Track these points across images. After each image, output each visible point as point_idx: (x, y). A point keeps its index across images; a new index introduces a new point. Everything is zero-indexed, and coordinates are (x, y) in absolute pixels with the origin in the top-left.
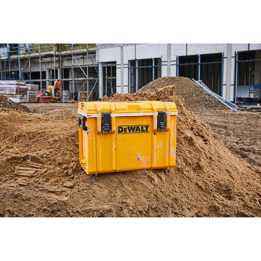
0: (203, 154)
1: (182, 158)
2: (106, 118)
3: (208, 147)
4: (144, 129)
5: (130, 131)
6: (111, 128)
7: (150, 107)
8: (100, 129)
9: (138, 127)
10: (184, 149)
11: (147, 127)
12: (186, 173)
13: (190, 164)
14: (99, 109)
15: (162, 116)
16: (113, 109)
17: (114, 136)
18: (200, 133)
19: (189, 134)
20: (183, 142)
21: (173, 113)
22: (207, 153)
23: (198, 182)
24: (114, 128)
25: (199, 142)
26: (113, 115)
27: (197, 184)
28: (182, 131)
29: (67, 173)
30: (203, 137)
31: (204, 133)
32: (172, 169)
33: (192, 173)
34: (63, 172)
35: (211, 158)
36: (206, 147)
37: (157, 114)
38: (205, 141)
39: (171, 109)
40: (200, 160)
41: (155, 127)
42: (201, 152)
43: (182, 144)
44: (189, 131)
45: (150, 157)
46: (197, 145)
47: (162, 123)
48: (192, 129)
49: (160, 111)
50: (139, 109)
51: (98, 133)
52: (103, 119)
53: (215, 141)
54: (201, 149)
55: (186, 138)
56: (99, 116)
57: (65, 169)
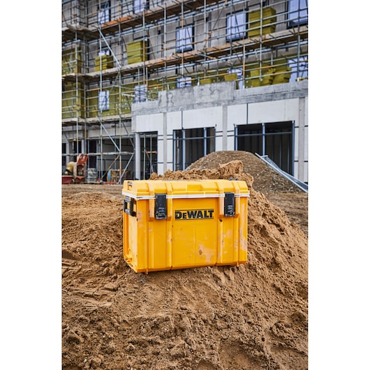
0: (280, 247)
1: (253, 252)
2: (161, 201)
3: (285, 239)
4: (207, 215)
5: (190, 217)
6: (166, 214)
8: (152, 215)
9: (200, 212)
10: (255, 241)
11: (211, 212)
12: (259, 271)
13: (264, 260)
14: (152, 189)
15: (230, 199)
16: (169, 189)
17: (170, 223)
18: (275, 220)
19: (261, 222)
20: (254, 232)
21: (244, 195)
22: (285, 245)
23: (276, 283)
24: (171, 213)
25: (273, 232)
26: (169, 197)
27: (274, 286)
28: (252, 218)
29: (108, 271)
30: (278, 226)
31: (279, 221)
32: (242, 266)
33: (267, 270)
34: (102, 271)
35: (289, 253)
36: (283, 239)
37: (224, 195)
38: (281, 230)
39: (241, 189)
40: (276, 255)
41: (222, 212)
42: (276, 244)
43: (252, 234)
44: (261, 217)
45: (215, 250)
46: (271, 236)
47: (230, 207)
48: (264, 215)
49: (227, 191)
50: (201, 189)
51: (151, 220)
52: (156, 201)
53: (293, 231)
54: (276, 241)
55: (257, 227)
56: (152, 198)
57: (105, 266)
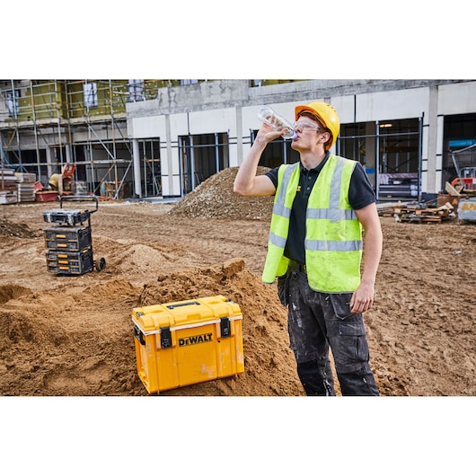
0: (278, 346)
1: (253, 356)
2: (166, 333)
3: (284, 335)
4: (206, 338)
6: (171, 343)
7: (211, 314)
8: (159, 346)
9: (200, 337)
10: (256, 343)
11: (210, 335)
12: (257, 375)
13: (263, 362)
14: (157, 324)
15: (225, 323)
16: (172, 323)
17: (175, 351)
18: (275, 317)
19: (262, 321)
20: (255, 334)
21: (237, 318)
22: (283, 343)
23: (272, 385)
24: (174, 342)
25: (273, 330)
26: (172, 329)
27: (271, 388)
30: (278, 321)
31: (279, 317)
33: (265, 373)
35: (286, 351)
36: (282, 335)
37: (220, 321)
38: (281, 325)
39: (234, 313)
40: (274, 355)
41: (219, 335)
42: (275, 343)
43: (253, 336)
44: (262, 316)
45: (216, 367)
46: (271, 335)
47: (226, 330)
48: (265, 313)
49: (223, 317)
50: (198, 316)
51: (158, 350)
52: (162, 335)
54: (275, 340)
55: (258, 328)
56: (158, 332)
57: (123, 382)
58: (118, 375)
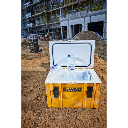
58: (38, 97)
